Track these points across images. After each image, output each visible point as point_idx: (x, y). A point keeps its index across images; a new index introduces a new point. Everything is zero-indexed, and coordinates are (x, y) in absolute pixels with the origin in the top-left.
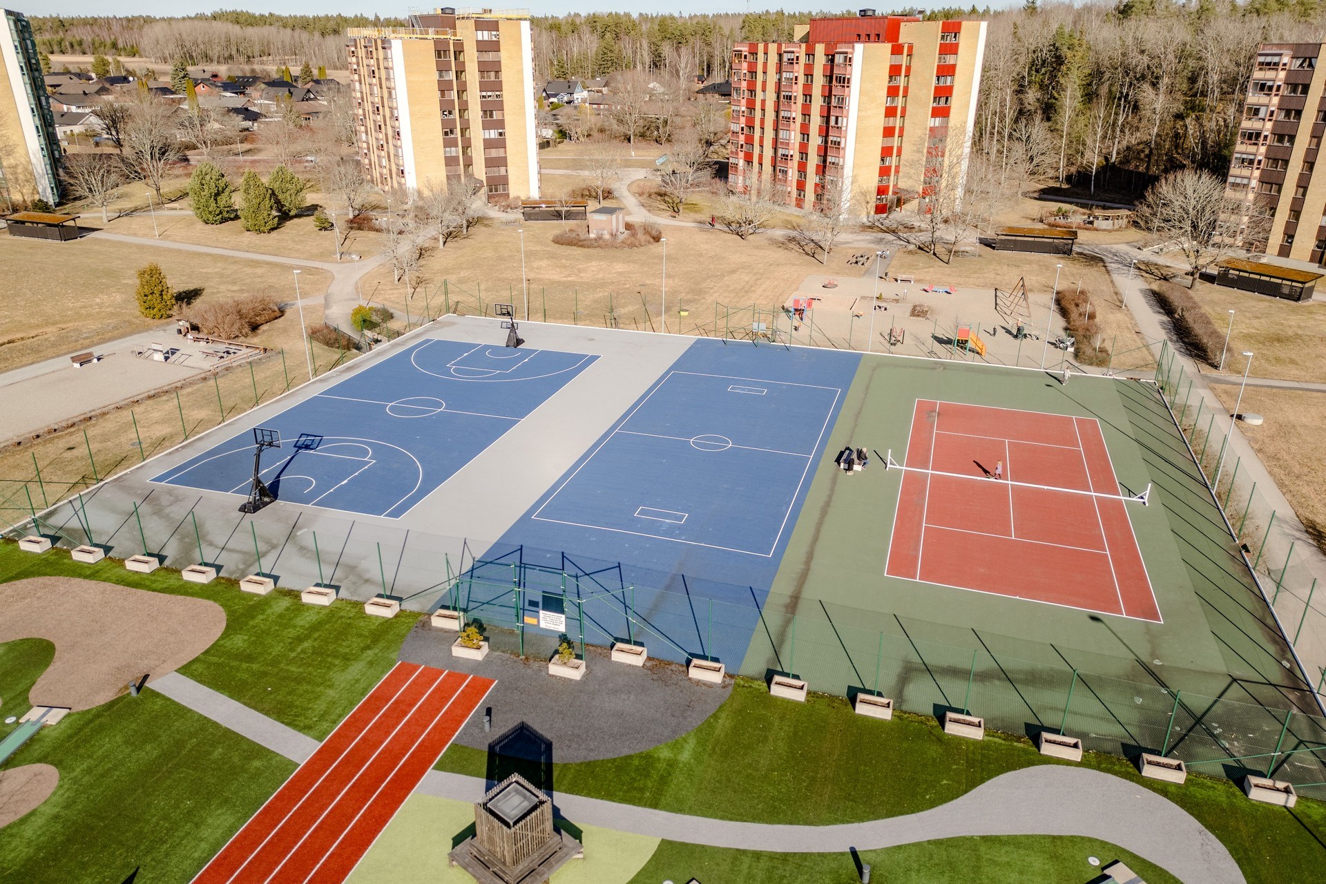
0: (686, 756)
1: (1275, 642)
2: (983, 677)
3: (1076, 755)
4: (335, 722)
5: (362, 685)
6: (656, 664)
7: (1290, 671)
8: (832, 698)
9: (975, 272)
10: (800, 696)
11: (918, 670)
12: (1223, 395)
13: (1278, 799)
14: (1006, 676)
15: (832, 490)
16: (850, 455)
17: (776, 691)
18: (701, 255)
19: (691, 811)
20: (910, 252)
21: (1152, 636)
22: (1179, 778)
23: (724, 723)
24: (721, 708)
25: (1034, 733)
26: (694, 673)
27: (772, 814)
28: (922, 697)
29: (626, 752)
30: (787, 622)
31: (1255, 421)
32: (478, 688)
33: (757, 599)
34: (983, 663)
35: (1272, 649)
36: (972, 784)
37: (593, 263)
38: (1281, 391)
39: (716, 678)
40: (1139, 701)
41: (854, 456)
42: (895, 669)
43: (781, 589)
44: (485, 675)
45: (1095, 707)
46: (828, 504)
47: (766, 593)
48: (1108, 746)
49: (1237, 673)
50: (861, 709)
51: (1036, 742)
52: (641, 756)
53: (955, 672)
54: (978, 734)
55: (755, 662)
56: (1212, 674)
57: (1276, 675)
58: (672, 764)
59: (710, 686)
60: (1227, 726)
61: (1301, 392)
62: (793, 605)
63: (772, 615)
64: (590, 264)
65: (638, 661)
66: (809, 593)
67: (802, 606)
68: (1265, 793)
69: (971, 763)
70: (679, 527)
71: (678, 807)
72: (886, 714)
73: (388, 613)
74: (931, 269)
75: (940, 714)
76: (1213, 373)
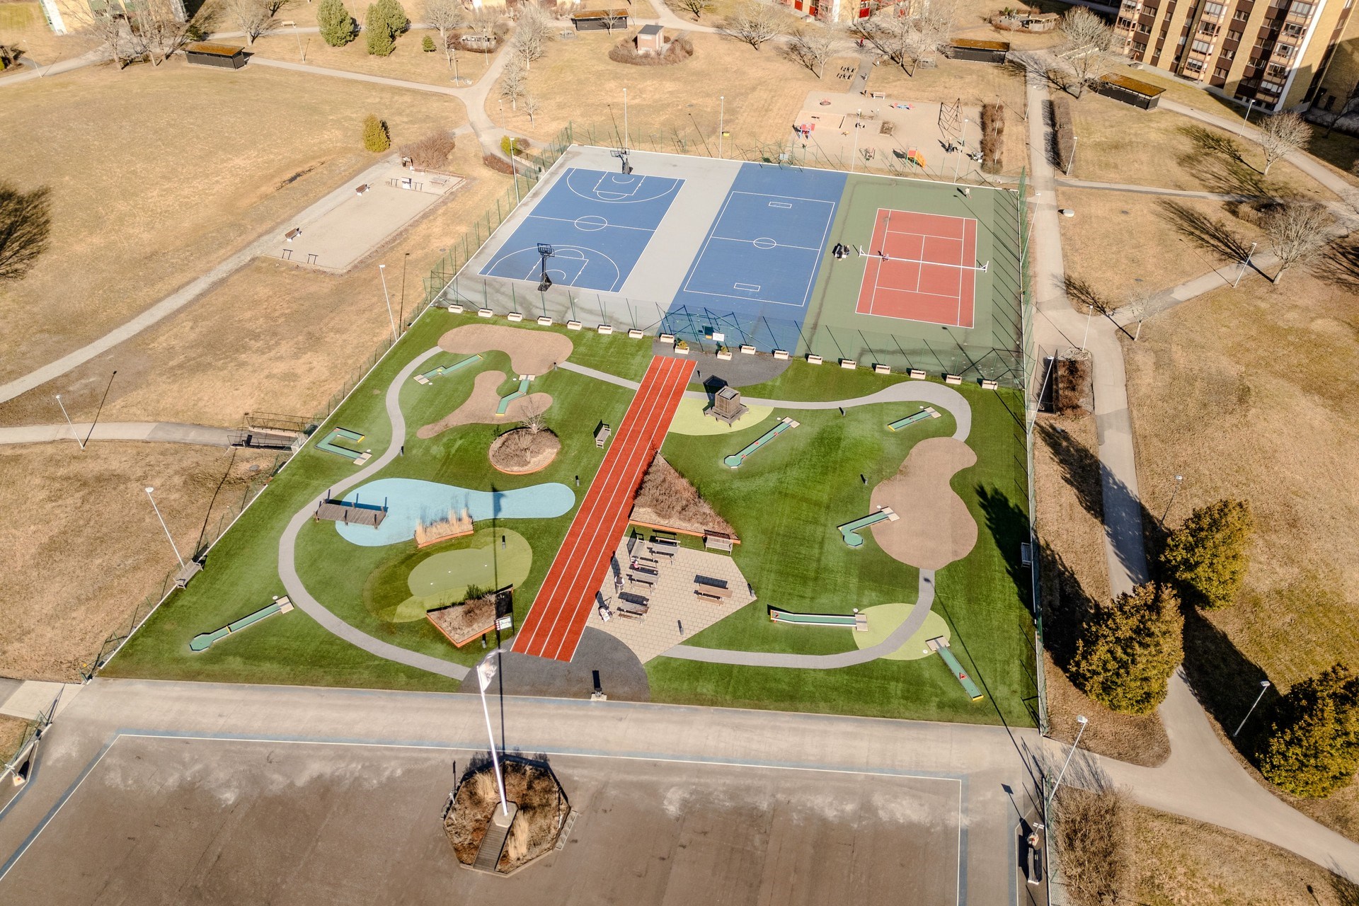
0: (778, 383)
1: (1017, 334)
2: (893, 353)
3: (923, 377)
4: (641, 377)
5: (644, 365)
6: (760, 354)
7: (1018, 345)
8: (832, 363)
9: (930, 86)
10: (820, 362)
11: (867, 351)
12: (1060, 195)
13: (991, 387)
14: (902, 352)
15: (831, 270)
16: (840, 249)
17: (810, 361)
18: (726, 70)
19: (783, 400)
20: (884, 63)
21: (967, 333)
22: (958, 382)
23: (790, 373)
24: (789, 368)
25: (909, 371)
26: (776, 356)
27: (812, 399)
28: (868, 361)
29: (755, 383)
30: (813, 335)
31: (1069, 214)
32: (691, 365)
33: (798, 325)
34: (894, 347)
35: (1015, 337)
36: (884, 388)
37: (649, 83)
38: (1096, 191)
39: (786, 357)
40: (953, 358)
41: (843, 250)
42: (858, 351)
43: (809, 321)
44: (692, 360)
45: (934, 360)
46: (829, 278)
47: (802, 323)
48: (937, 374)
49: (997, 347)
50: (843, 366)
51: (909, 374)
52: (761, 384)
53: (882, 351)
54: (888, 372)
55: (801, 351)
56: (987, 348)
57: (1011, 346)
58: (773, 386)
59: (783, 360)
60: (984, 366)
61: (1107, 191)
62: (815, 327)
63: (806, 332)
64: (645, 84)
65: (753, 352)
66: (821, 323)
67: (819, 328)
68: (987, 386)
69: (884, 382)
70: (758, 293)
71: (778, 398)
72: (853, 367)
73: (640, 337)
74: (899, 82)
75: (874, 367)
76: (1062, 178)
